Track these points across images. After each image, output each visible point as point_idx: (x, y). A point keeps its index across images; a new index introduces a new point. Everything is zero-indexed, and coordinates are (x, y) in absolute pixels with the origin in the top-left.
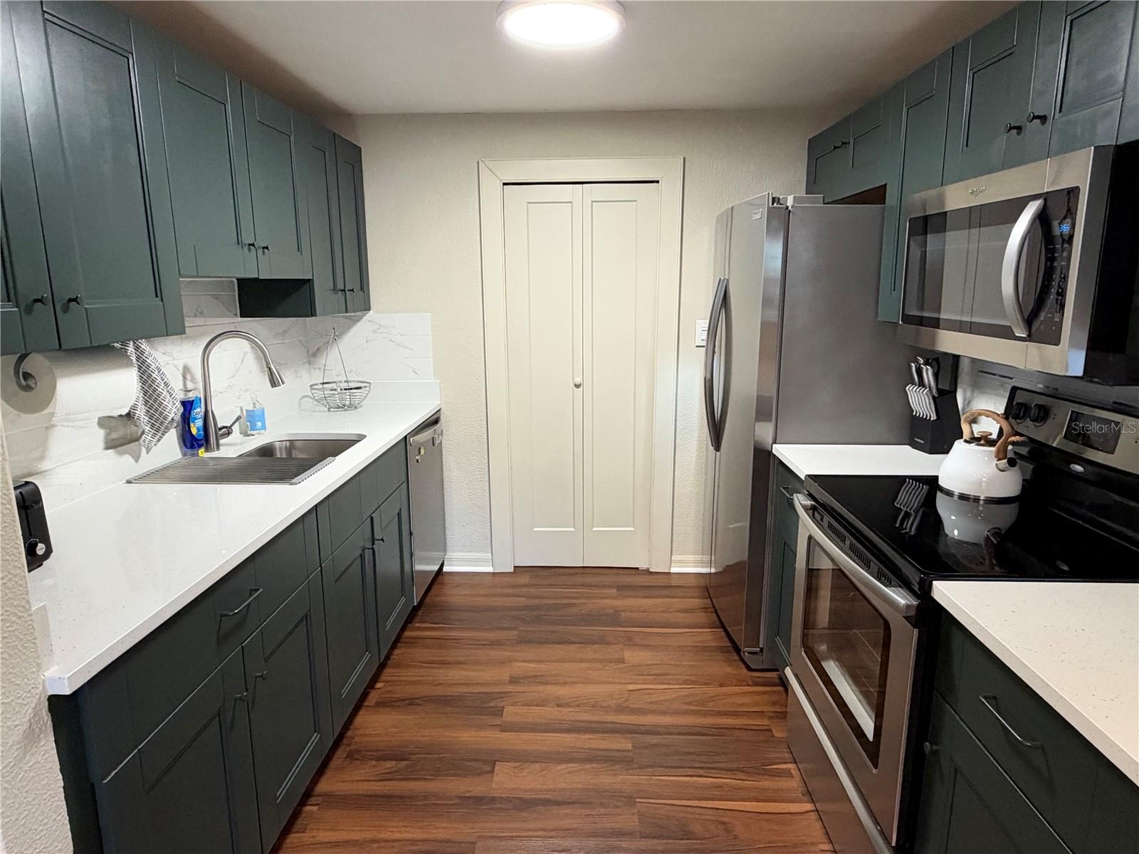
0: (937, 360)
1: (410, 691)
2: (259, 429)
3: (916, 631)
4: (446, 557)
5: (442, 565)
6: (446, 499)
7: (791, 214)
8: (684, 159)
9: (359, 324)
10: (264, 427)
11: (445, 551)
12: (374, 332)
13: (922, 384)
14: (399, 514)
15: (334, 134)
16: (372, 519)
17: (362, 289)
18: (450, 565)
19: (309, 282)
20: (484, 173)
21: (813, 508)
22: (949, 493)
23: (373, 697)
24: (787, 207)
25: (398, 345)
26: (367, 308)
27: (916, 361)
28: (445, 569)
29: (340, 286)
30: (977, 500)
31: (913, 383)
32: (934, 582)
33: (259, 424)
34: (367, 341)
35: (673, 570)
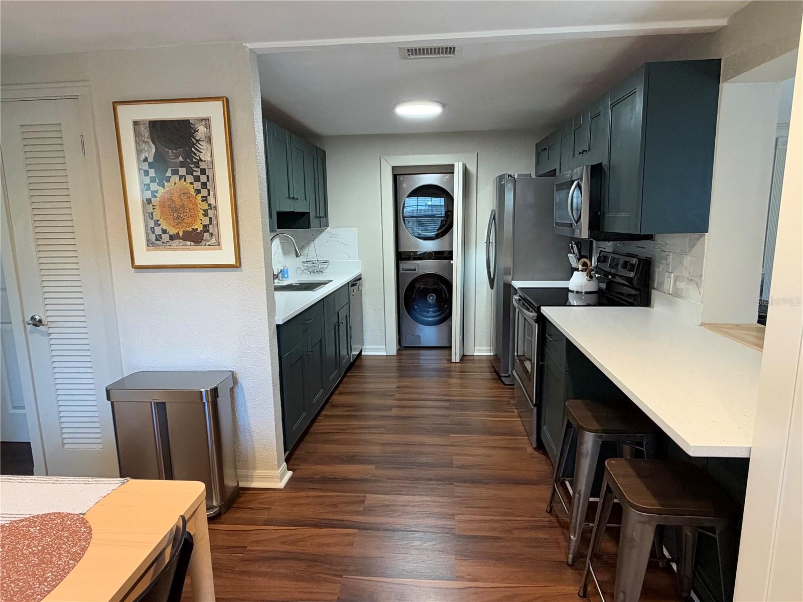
0: (580, 242)
1: (353, 390)
2: (286, 278)
3: (537, 324)
4: (363, 347)
5: (361, 351)
6: (364, 318)
7: (517, 182)
8: (477, 154)
9: (323, 233)
10: (288, 277)
11: (363, 345)
12: (330, 237)
13: (574, 253)
14: (347, 316)
15: (317, 147)
16: (338, 313)
17: (326, 217)
18: (365, 352)
19: (308, 213)
20: (384, 163)
21: (519, 300)
22: (572, 292)
23: (337, 392)
24: (515, 178)
25: (341, 243)
26: (327, 226)
27: (572, 244)
28: (363, 353)
29: (318, 216)
30: (581, 293)
31: (571, 253)
32: (542, 307)
33: (286, 276)
34: (327, 242)
35: (475, 354)
